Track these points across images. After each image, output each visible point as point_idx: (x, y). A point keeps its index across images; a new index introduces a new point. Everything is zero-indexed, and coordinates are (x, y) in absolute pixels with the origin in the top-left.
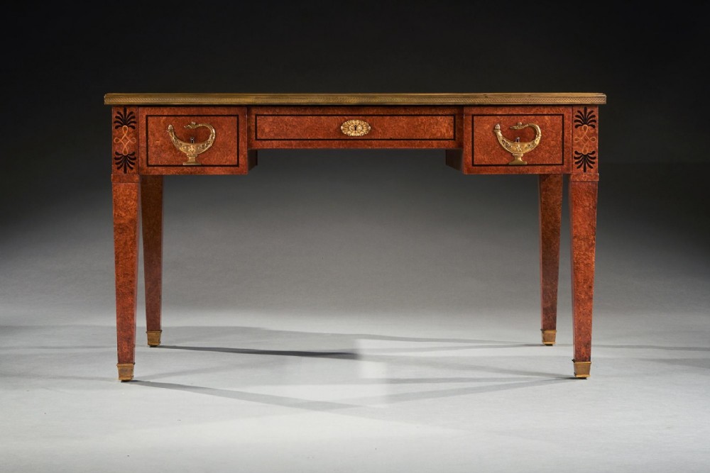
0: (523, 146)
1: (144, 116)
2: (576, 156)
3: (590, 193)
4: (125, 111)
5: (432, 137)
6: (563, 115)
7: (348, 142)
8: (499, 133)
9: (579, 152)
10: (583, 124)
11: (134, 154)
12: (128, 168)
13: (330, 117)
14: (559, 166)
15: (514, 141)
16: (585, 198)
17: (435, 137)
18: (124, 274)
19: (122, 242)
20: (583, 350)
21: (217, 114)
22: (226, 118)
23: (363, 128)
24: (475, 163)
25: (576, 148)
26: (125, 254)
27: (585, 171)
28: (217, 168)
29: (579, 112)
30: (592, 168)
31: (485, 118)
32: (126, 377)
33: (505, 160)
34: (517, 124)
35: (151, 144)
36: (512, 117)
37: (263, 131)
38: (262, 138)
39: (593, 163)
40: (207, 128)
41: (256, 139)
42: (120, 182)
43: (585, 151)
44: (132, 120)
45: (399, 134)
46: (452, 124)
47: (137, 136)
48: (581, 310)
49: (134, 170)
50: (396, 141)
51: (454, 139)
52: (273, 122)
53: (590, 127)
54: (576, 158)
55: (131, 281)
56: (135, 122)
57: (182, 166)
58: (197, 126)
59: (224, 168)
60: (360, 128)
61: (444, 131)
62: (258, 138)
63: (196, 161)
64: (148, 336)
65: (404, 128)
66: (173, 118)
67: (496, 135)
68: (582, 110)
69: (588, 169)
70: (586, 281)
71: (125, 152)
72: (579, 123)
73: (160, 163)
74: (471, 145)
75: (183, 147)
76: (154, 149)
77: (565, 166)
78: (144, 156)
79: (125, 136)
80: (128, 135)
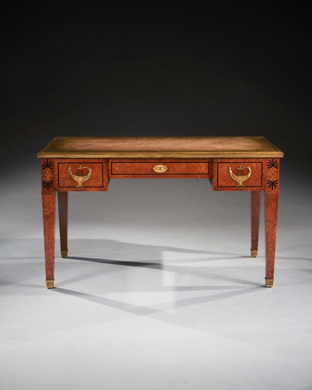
0: (242, 178)
1: (57, 163)
2: (269, 182)
3: (274, 200)
4: (47, 161)
5: (197, 173)
6: (262, 163)
7: (157, 175)
8: (231, 172)
9: (269, 180)
10: (272, 167)
11: (52, 181)
12: (49, 188)
13: (148, 163)
14: (260, 187)
15: (238, 175)
16: (272, 202)
17: (199, 173)
18: (49, 238)
19: (47, 223)
20: (270, 274)
21: (92, 162)
22: (97, 164)
23: (164, 169)
24: (219, 186)
25: (268, 178)
26: (49, 229)
27: (272, 189)
28: (92, 188)
29: (270, 161)
31: (224, 164)
32: (51, 287)
33: (233, 184)
34: (239, 167)
35: (60, 177)
36: (237, 163)
37: (115, 170)
38: (115, 173)
39: (277, 186)
40: (87, 169)
41: (112, 174)
42: (45, 194)
43: (273, 180)
44: (51, 165)
45: (181, 171)
46: (208, 167)
47: (53, 173)
48: (269, 255)
49: (52, 189)
50: (180, 175)
51: (208, 174)
52: (120, 166)
53: (275, 168)
54: (268, 183)
55: (52, 242)
56: (52, 166)
57: (76, 187)
58: (83, 168)
59: (96, 188)
60: (162, 169)
61: (203, 170)
62: (112, 173)
63: (83, 185)
64: (61, 252)
65: (184, 168)
66: (71, 164)
67: (229, 172)
68: (272, 160)
69: (274, 188)
70: (272, 242)
71: (48, 180)
72: (270, 166)
73: (65, 186)
74: (217, 177)
75: (76, 178)
76: (62, 179)
77: (263, 187)
78: (57, 182)
79: (48, 172)
80: (49, 172)
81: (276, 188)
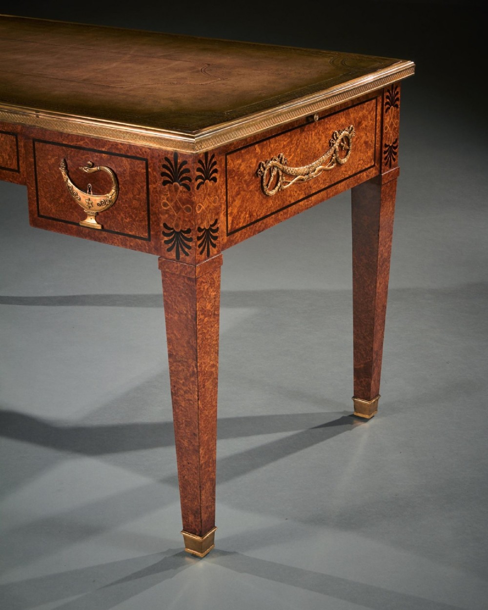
0: (96, 200)
2: (167, 231)
3: (186, 294)
6: (146, 161)
8: (65, 174)
9: (169, 225)
10: (173, 181)
14: (144, 242)
16: (179, 299)
24: (41, 213)
25: (164, 218)
27: (178, 256)
29: (167, 160)
31: (48, 146)
36: (81, 151)
39: (189, 247)
43: (177, 226)
46: (15, 148)
48: (185, 463)
51: (18, 171)
53: (183, 188)
61: (6, 156)
67: (60, 174)
68: (171, 158)
69: (182, 256)
72: (167, 179)
74: (34, 184)
77: (153, 243)
81: (187, 254)
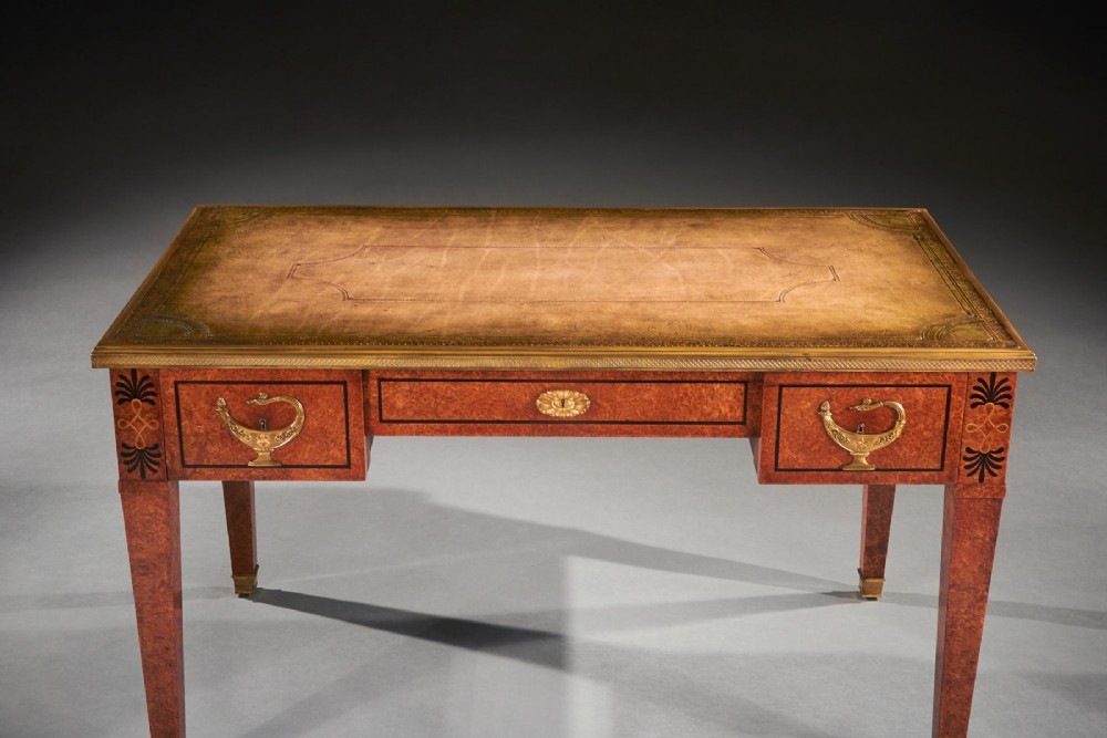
0: (872, 439)
1: (171, 383)
2: (969, 455)
3: (986, 516)
4: (134, 376)
5: (703, 420)
6: (949, 387)
7: (549, 425)
8: (828, 418)
9: (973, 449)
10: (986, 402)
11: (156, 446)
12: (147, 470)
13: (515, 384)
14: (934, 473)
15: (855, 431)
16: (977, 524)
17: (709, 419)
18: (155, 637)
19: (146, 589)
21: (306, 379)
22: (325, 387)
23: (576, 404)
24: (781, 467)
25: (968, 442)
26: (154, 606)
27: (981, 479)
28: (310, 470)
29: (981, 381)
30: (995, 475)
31: (803, 390)
33: (835, 462)
34: (861, 403)
35: (187, 431)
36: (855, 389)
37: (393, 406)
38: (392, 418)
39: (998, 467)
40: (289, 404)
41: (382, 421)
42: (134, 492)
43: (985, 447)
44: (149, 390)
45: (643, 414)
46: (742, 398)
47: (159, 416)
49: (159, 474)
50: (637, 426)
51: (744, 423)
52: (411, 391)
53: (998, 407)
54: (966, 459)
55: (167, 649)
56: (153, 394)
57: (246, 466)
58: (271, 401)
59: (322, 470)
60: (570, 403)
61: (725, 408)
62: (384, 418)
63: (273, 461)
64: (235, 581)
65: (651, 402)
66: (225, 386)
67: (821, 419)
68: (988, 379)
69: (987, 476)
70: (964, 654)
71: (140, 443)
72: (978, 400)
73: (205, 463)
74: (774, 436)
75: (246, 436)
76: (193, 439)
77: (946, 472)
78: (176, 451)
79: (138, 416)
80: (143, 415)
81: (994, 475)
